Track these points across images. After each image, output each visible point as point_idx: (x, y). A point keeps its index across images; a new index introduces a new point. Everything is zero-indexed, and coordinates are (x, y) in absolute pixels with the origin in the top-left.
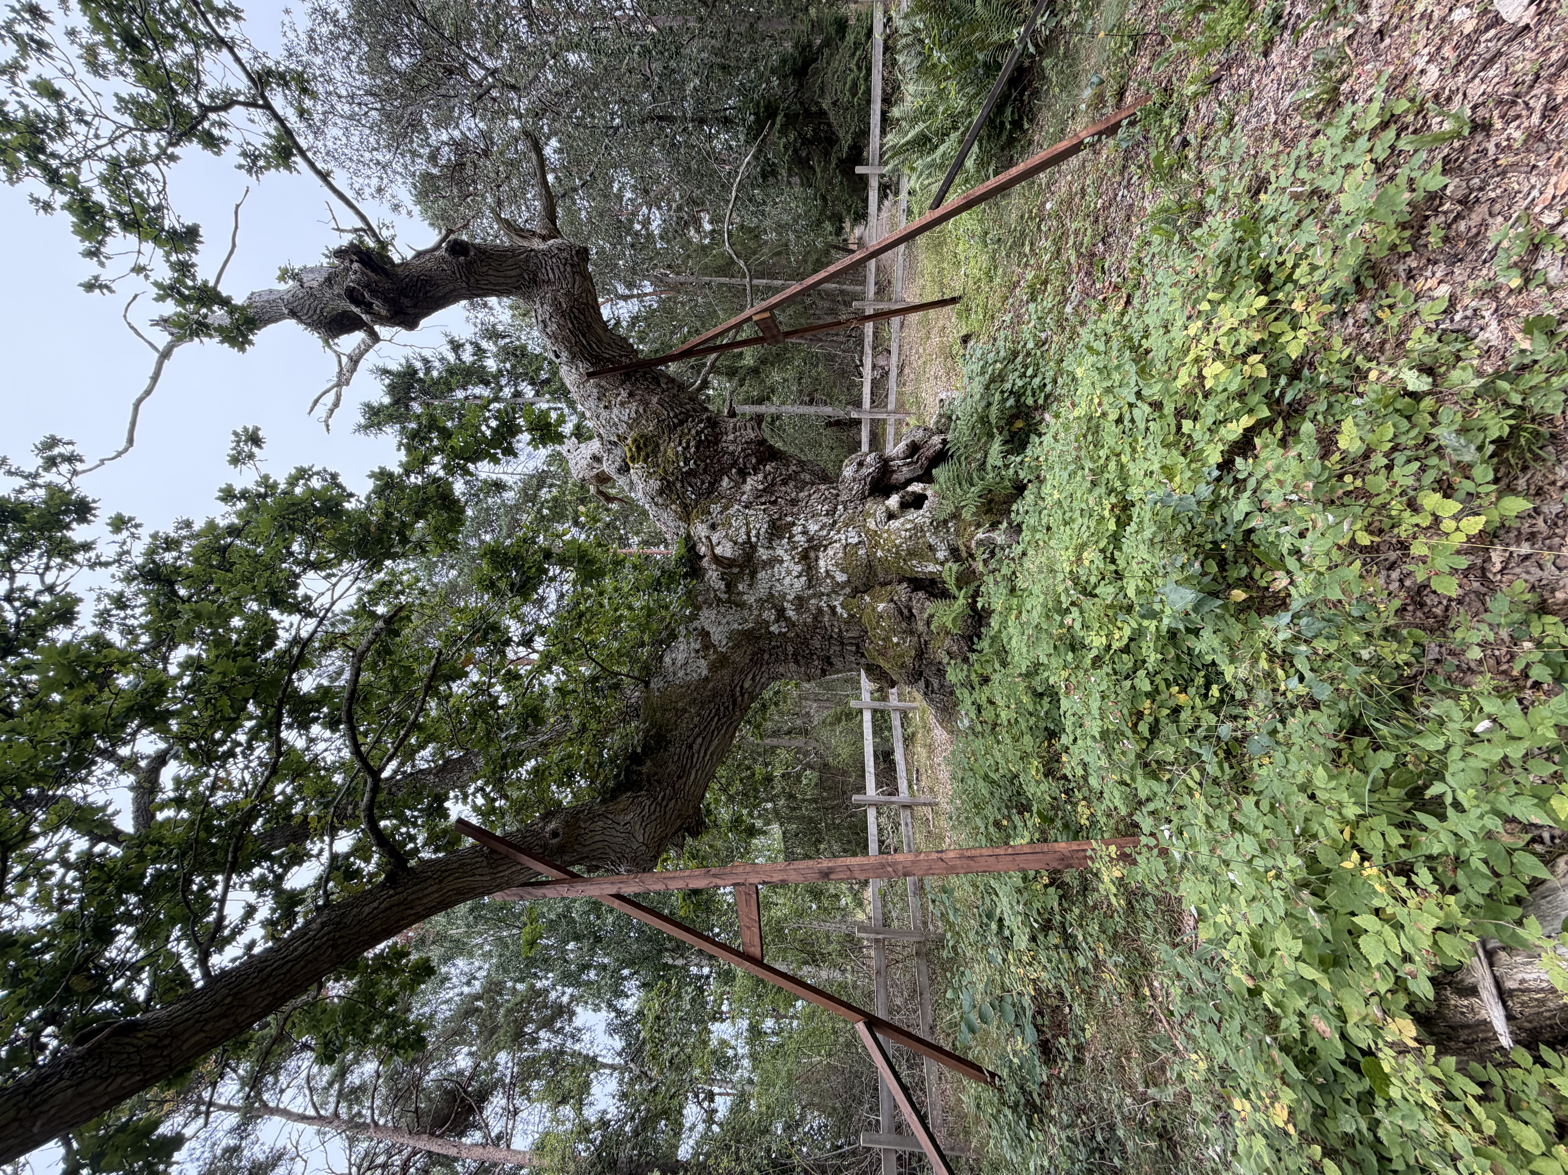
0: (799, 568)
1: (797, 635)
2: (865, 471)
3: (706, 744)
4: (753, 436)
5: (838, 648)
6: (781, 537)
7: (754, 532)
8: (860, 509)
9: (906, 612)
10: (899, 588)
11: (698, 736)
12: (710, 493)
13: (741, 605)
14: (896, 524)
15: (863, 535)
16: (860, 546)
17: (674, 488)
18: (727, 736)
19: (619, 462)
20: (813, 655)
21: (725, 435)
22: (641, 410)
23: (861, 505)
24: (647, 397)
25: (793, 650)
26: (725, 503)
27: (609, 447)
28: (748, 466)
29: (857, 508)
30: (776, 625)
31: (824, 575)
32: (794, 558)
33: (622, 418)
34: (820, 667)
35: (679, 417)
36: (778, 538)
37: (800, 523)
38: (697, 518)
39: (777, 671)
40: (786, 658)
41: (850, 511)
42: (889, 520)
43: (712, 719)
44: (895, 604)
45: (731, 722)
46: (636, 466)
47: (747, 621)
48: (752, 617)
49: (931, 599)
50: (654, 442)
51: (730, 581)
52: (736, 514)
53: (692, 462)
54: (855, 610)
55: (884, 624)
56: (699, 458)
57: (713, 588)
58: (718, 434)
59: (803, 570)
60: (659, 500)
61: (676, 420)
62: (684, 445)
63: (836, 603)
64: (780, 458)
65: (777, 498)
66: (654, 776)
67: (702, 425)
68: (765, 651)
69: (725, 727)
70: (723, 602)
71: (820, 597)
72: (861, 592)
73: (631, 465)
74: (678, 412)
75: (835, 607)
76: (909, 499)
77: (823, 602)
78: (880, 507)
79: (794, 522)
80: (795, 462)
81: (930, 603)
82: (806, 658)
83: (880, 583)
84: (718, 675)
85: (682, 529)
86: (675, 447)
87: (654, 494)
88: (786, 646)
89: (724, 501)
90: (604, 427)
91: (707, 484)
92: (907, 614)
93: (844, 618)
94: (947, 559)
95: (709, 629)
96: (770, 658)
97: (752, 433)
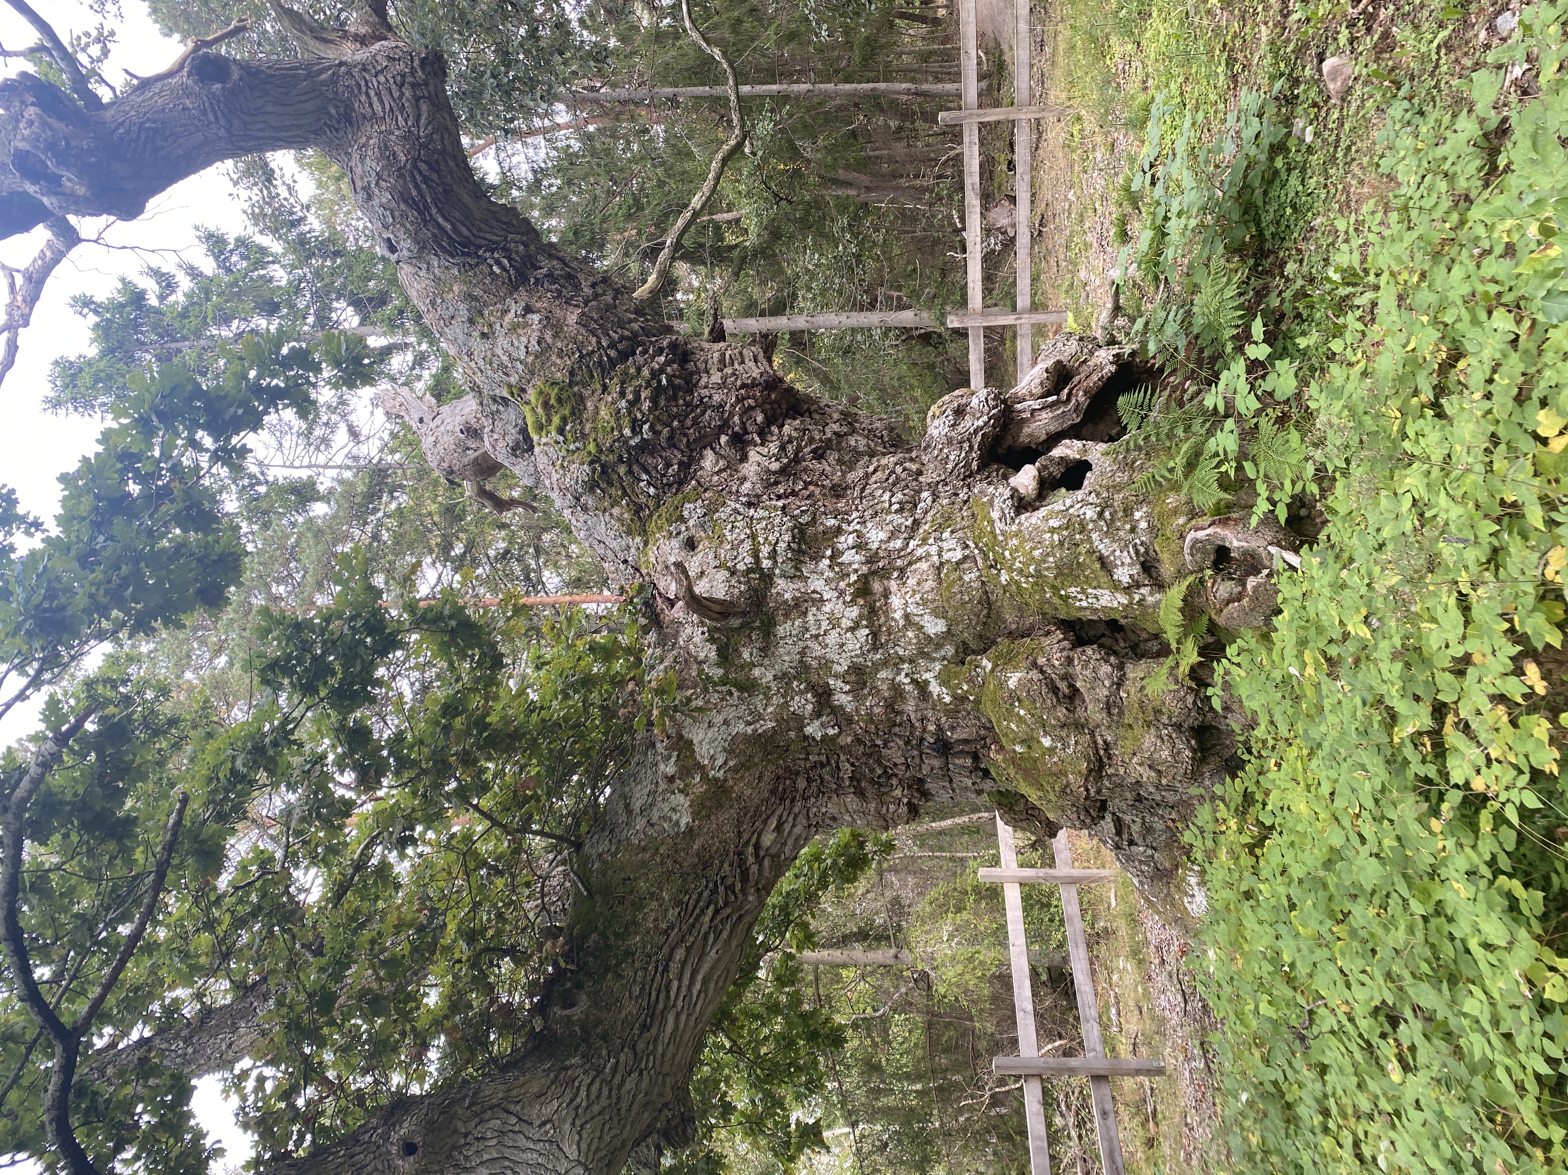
0: (854, 612)
1: (858, 741)
2: (968, 424)
3: (693, 960)
4: (756, 373)
5: (936, 763)
6: (817, 558)
7: (765, 550)
8: (962, 496)
9: (1063, 686)
10: (1046, 641)
11: (677, 945)
12: (681, 483)
13: (749, 687)
14: (1033, 520)
15: (972, 545)
16: (966, 566)
17: (615, 477)
18: (734, 944)
19: (513, 435)
20: (889, 777)
21: (704, 375)
22: (548, 338)
23: (965, 490)
24: (558, 313)
25: (851, 769)
26: (709, 499)
27: (494, 408)
28: (750, 429)
29: (956, 495)
30: (817, 723)
31: (902, 622)
32: (841, 593)
33: (515, 355)
34: (905, 800)
35: (620, 346)
36: (811, 559)
37: (851, 529)
38: (660, 529)
39: (824, 810)
40: (839, 786)
41: (945, 502)
42: (1018, 513)
43: (703, 912)
44: (1042, 672)
45: (741, 916)
46: (544, 440)
47: (760, 717)
48: (770, 709)
49: (1112, 659)
50: (575, 395)
51: (727, 644)
52: (732, 519)
53: (646, 427)
54: (965, 687)
55: (1022, 712)
56: (659, 420)
57: (696, 658)
58: (692, 374)
59: (861, 616)
60: (588, 500)
61: (613, 353)
62: (630, 397)
63: (927, 676)
64: (808, 410)
65: (807, 484)
66: (596, 1026)
67: (663, 359)
68: (797, 773)
69: (728, 927)
70: (715, 684)
71: (896, 664)
72: (975, 652)
73: (535, 438)
74: (616, 336)
75: (927, 682)
76: (1056, 471)
77: (903, 674)
78: (1001, 490)
79: (839, 527)
80: (836, 416)
81: (1110, 669)
82: (878, 783)
83: (1010, 633)
84: (711, 823)
85: (633, 550)
86: (614, 403)
87: (580, 490)
88: (837, 763)
89: (709, 494)
90: (482, 372)
91: (676, 467)
92: (1067, 692)
93: (945, 705)
94: (1136, 583)
95: (690, 737)
96: (809, 787)
97: (754, 368)
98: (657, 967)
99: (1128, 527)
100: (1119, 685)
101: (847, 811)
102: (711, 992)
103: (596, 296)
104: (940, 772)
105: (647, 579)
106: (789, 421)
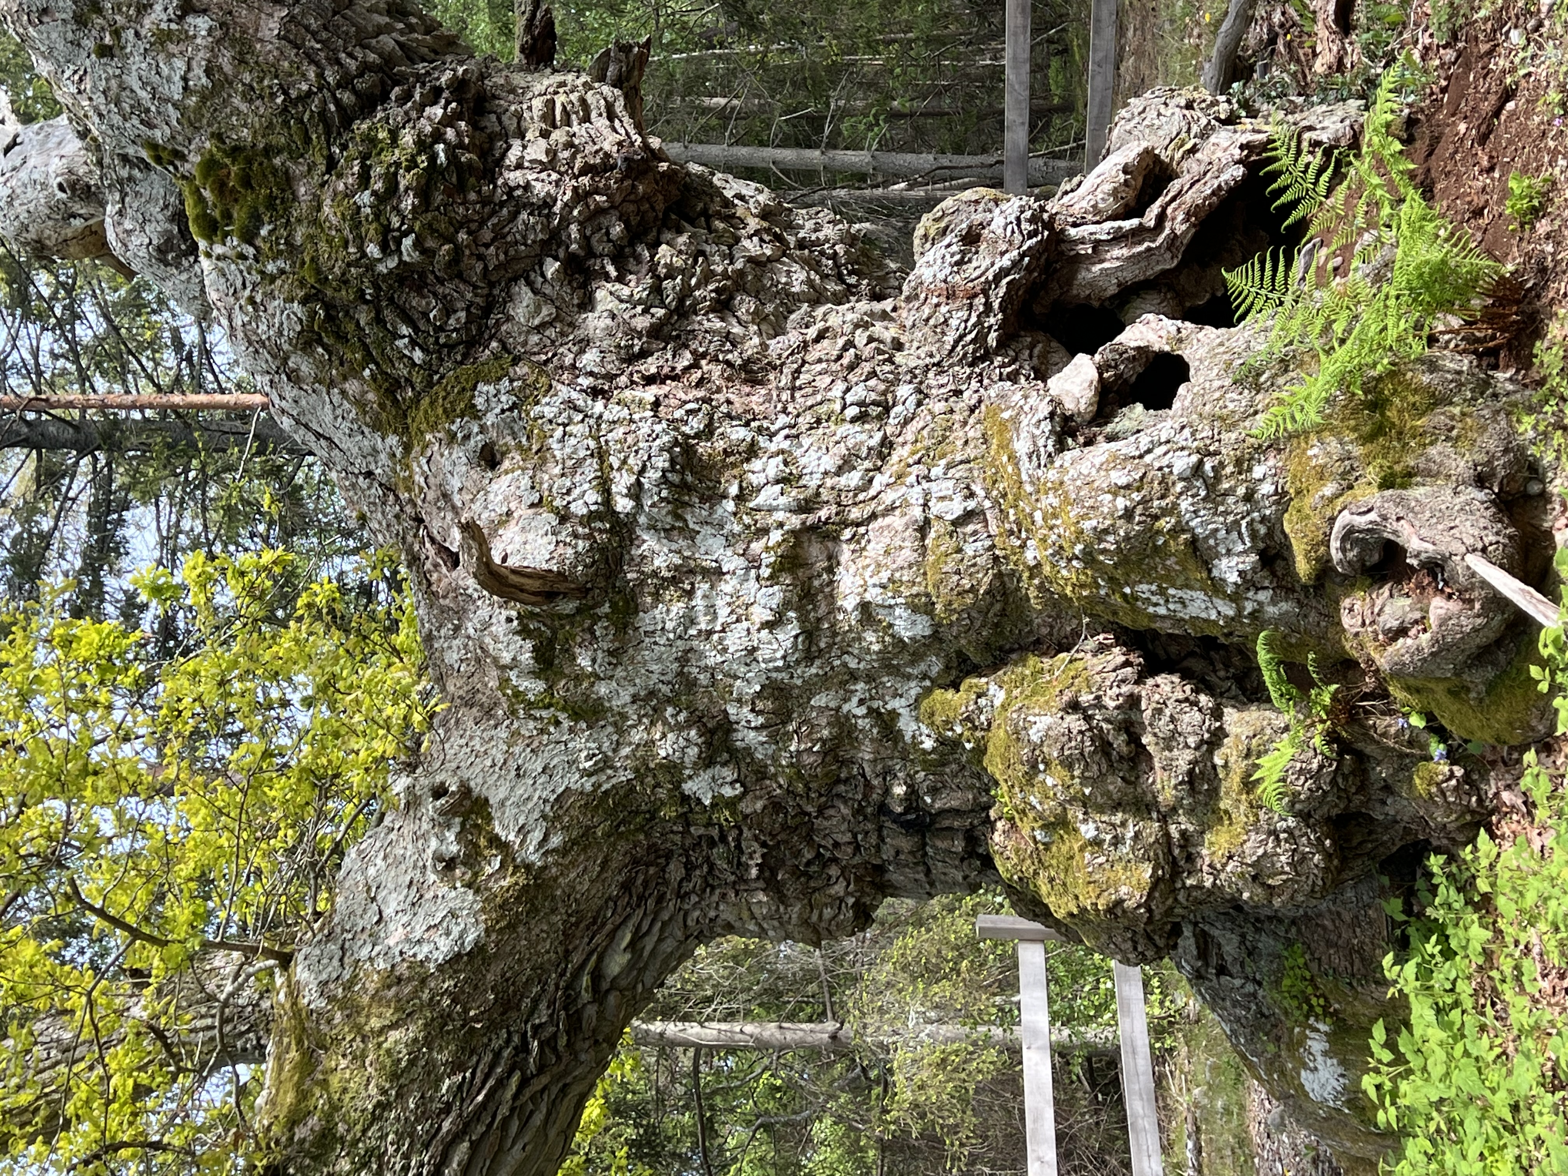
0: (773, 598)
1: (775, 806)
2: (985, 262)
4: (610, 143)
5: (906, 842)
6: (712, 498)
7: (622, 482)
8: (969, 397)
9: (1119, 742)
10: (1097, 664)
11: (456, 1138)
12: (474, 343)
13: (591, 712)
16: (970, 528)
18: (551, 1135)
19: (159, 225)
20: (825, 864)
21: (516, 144)
22: (226, 60)
23: (974, 384)
24: (244, 15)
25: (760, 851)
26: (523, 378)
27: (124, 173)
28: (599, 249)
29: (959, 393)
30: (706, 776)
31: (855, 617)
32: (754, 563)
33: (164, 90)
34: (851, 901)
35: (360, 84)
36: (702, 500)
37: (773, 447)
38: (433, 428)
39: (712, 914)
40: (740, 878)
41: (939, 407)
42: (1060, 446)
43: (502, 1082)
44: (1086, 718)
45: (567, 1084)
46: (218, 249)
47: (607, 763)
48: (626, 751)
49: (1204, 700)
50: (275, 171)
51: (551, 642)
52: (564, 418)
53: (408, 241)
54: (959, 729)
55: (1050, 781)
56: (433, 230)
57: (495, 660)
58: (492, 138)
59: (786, 605)
60: (301, 364)
61: (346, 97)
62: (379, 186)
63: (895, 704)
64: (705, 213)
65: (698, 357)
67: (439, 111)
68: (669, 856)
69: (542, 1110)
70: (530, 705)
71: (843, 684)
72: (978, 669)
73: (202, 244)
74: (352, 64)
75: (894, 715)
76: (1129, 372)
77: (855, 700)
78: (1033, 400)
79: (753, 443)
80: (753, 224)
81: (1198, 716)
82: (805, 874)
83: (1038, 642)
84: (518, 938)
85: (383, 457)
86: (349, 194)
87: (286, 347)
88: (738, 840)
89: (522, 369)
90: (101, 115)
91: (462, 315)
92: (1125, 749)
93: (925, 752)
94: (1248, 582)
95: (485, 793)
96: (688, 877)
97: (607, 132)
99: (1241, 491)
100: (1212, 744)
101: (753, 917)
104: (911, 859)
105: (408, 509)
106: (668, 236)
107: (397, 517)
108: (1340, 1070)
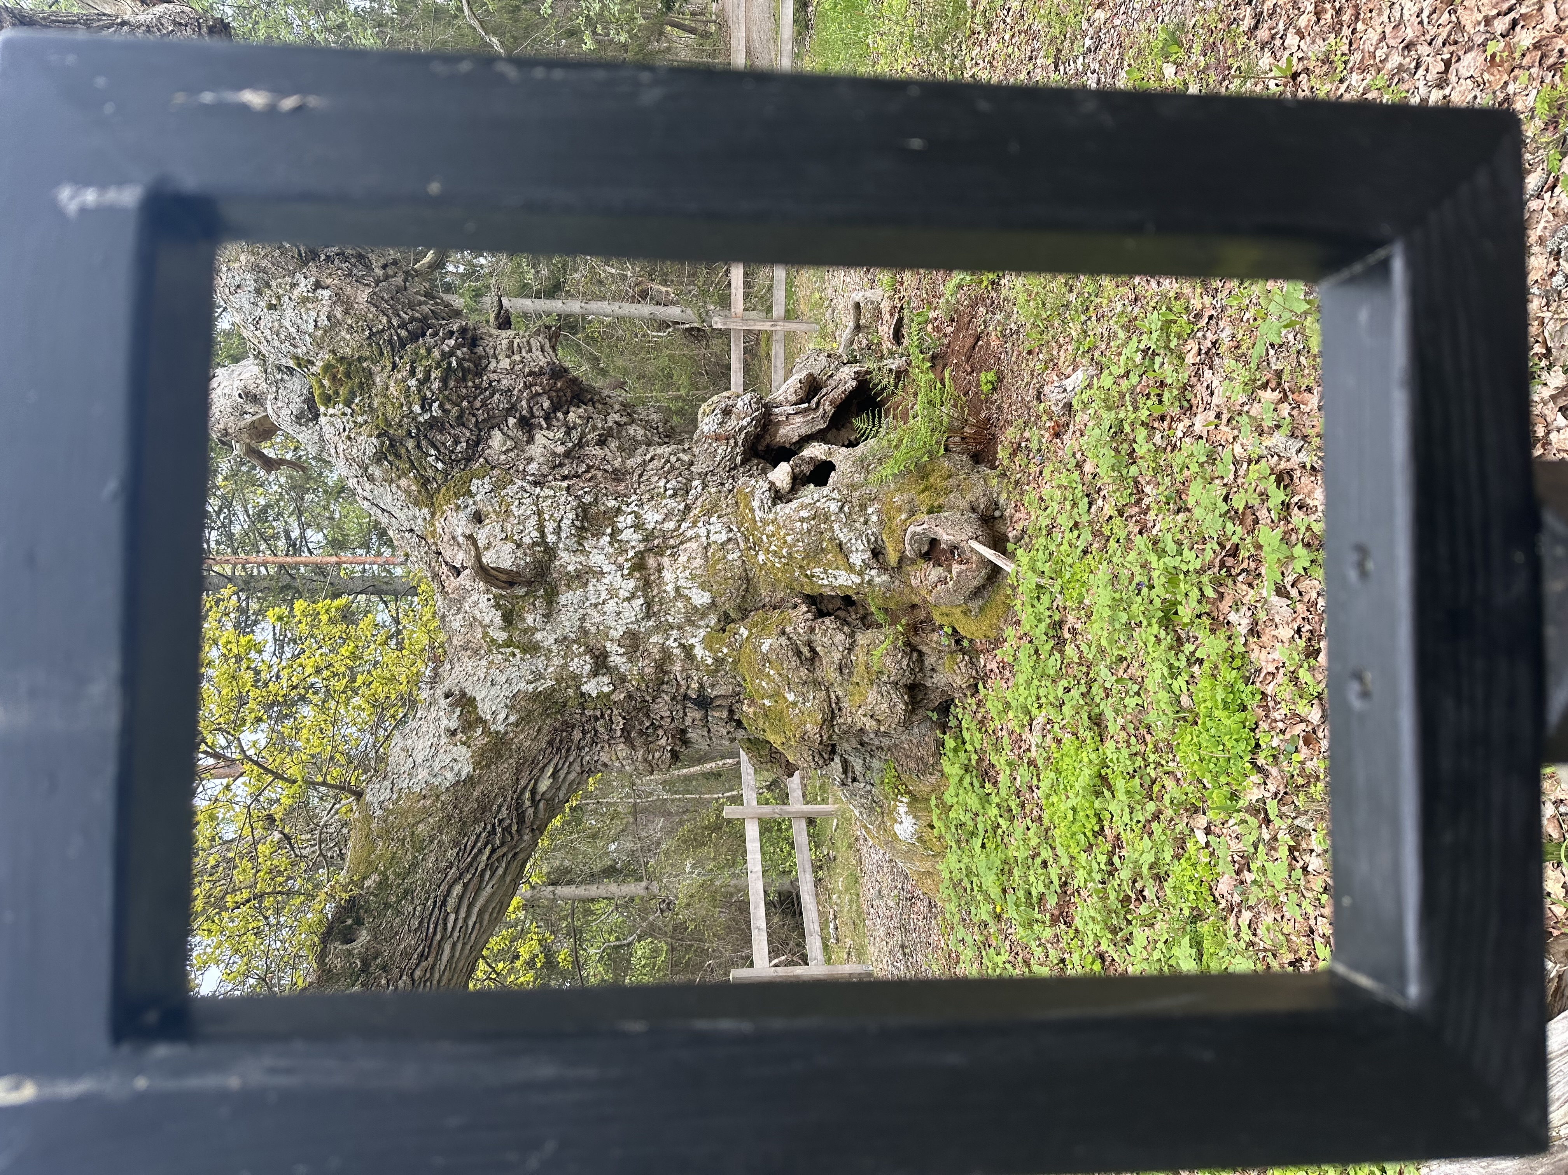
0: (631, 584)
1: (630, 697)
2: (732, 423)
3: (470, 894)
4: (543, 362)
5: (698, 715)
6: (598, 535)
7: (550, 527)
8: (728, 486)
9: (805, 650)
10: (794, 613)
11: (455, 882)
12: (469, 460)
13: (532, 649)
14: (787, 511)
15: (735, 529)
16: (730, 547)
17: (403, 451)
18: (508, 879)
19: (297, 404)
20: (656, 729)
21: (493, 360)
22: (338, 312)
23: (730, 481)
24: (349, 290)
25: (622, 722)
26: (497, 476)
27: (279, 377)
28: (537, 414)
29: (723, 484)
30: (594, 681)
31: (673, 594)
32: (621, 567)
33: (304, 327)
34: (669, 748)
35: (410, 327)
36: (593, 535)
37: (629, 510)
38: (448, 502)
39: (596, 758)
40: (612, 738)
41: (713, 490)
42: (774, 504)
43: (480, 851)
44: (789, 639)
45: (516, 854)
46: (331, 411)
47: (541, 676)
49: (846, 629)
50: (364, 369)
51: (511, 611)
52: (519, 496)
53: (436, 405)
54: (725, 651)
55: (772, 672)
56: (449, 400)
57: (480, 623)
59: (637, 588)
60: (376, 471)
61: (403, 333)
62: (420, 376)
63: (693, 641)
64: (591, 400)
65: (589, 468)
66: (376, 958)
67: (452, 342)
68: (573, 727)
69: (504, 865)
70: (499, 646)
71: (666, 631)
72: (733, 621)
73: (322, 409)
74: (407, 317)
75: (692, 646)
76: (807, 469)
77: (672, 639)
78: (760, 482)
79: (619, 508)
80: (617, 407)
81: (843, 636)
82: (646, 734)
83: (764, 606)
84: (491, 772)
85: (420, 521)
86: (404, 380)
87: (367, 461)
88: (610, 716)
89: (496, 472)
90: (268, 341)
91: (464, 444)
92: (808, 655)
93: (707, 665)
94: (867, 566)
95: (474, 694)
96: (583, 738)
97: (541, 357)
98: (435, 902)
99: (862, 520)
100: (850, 650)
101: (618, 759)
102: (485, 923)
103: (387, 277)
104: (700, 723)
105: (433, 548)
106: (574, 409)
107: (426, 553)
108: (914, 821)
